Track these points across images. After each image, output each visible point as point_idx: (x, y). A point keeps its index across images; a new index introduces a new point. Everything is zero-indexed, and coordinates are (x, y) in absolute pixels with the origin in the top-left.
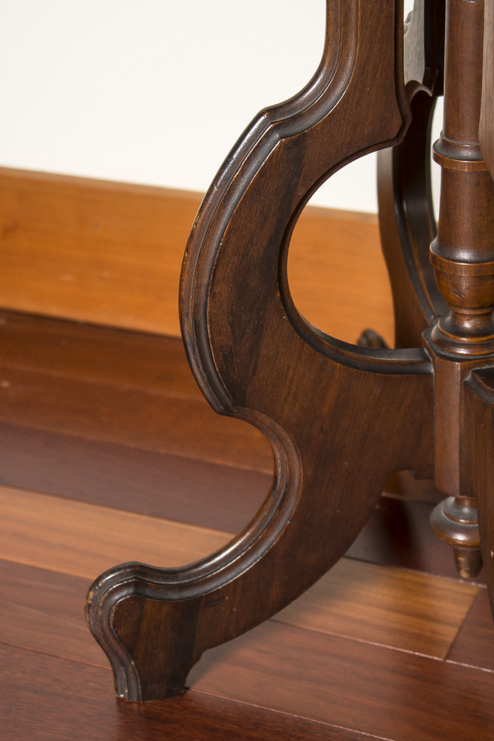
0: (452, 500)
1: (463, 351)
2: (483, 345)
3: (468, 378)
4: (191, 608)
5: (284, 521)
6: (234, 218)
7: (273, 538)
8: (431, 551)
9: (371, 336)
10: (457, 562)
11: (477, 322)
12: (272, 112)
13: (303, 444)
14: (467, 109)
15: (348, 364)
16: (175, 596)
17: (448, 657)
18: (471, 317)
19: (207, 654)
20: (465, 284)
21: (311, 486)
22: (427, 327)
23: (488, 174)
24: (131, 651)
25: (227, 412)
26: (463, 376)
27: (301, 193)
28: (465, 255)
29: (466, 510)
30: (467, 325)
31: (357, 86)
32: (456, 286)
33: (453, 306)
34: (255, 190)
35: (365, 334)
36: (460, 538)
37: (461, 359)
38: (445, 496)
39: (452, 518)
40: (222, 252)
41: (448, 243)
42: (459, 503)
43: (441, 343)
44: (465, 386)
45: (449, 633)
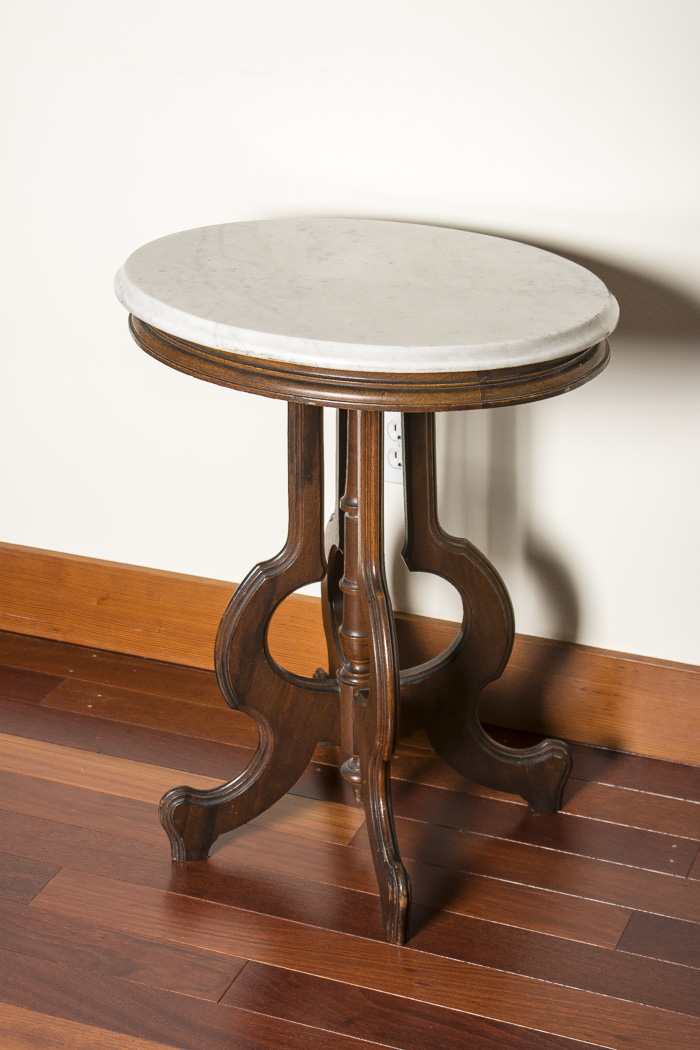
0: (352, 759)
1: (355, 681)
2: (365, 678)
3: (357, 694)
4: (213, 811)
5: (263, 766)
6: (243, 614)
7: (257, 775)
8: (348, 792)
9: (321, 672)
10: (355, 793)
11: (362, 666)
12: (262, 564)
13: (274, 725)
15: (298, 686)
16: (205, 804)
17: (349, 844)
18: (358, 664)
19: (221, 837)
20: (356, 647)
21: (278, 748)
22: (340, 667)
24: (181, 833)
25: (236, 708)
26: (354, 693)
27: (275, 603)
28: (355, 634)
29: (357, 764)
30: (358, 668)
31: (302, 555)
32: (351, 648)
33: (350, 658)
34: (253, 600)
35: (317, 671)
36: (355, 778)
37: (354, 685)
38: (350, 757)
39: (352, 768)
40: (236, 630)
41: (347, 628)
42: (355, 759)
43: (345, 677)
44: (355, 697)
45: (353, 833)
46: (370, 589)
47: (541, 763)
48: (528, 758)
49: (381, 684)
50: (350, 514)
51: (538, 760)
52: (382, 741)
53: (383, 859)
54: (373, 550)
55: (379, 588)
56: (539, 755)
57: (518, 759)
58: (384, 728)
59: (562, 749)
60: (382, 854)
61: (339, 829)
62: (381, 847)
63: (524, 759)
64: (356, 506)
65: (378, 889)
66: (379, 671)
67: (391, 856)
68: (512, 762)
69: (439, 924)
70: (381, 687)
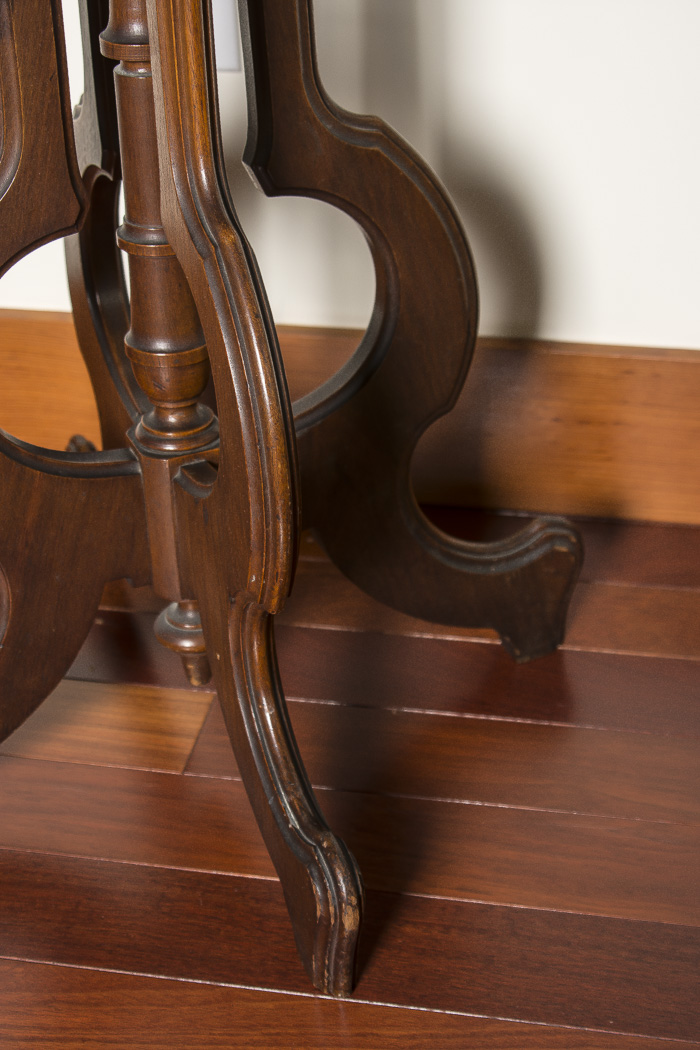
0: (175, 606)
1: (170, 447)
2: (190, 439)
3: (178, 475)
8: (162, 662)
9: (79, 442)
10: (187, 671)
14: (147, 190)
15: (49, 471)
17: (186, 769)
18: (175, 411)
20: (165, 376)
22: (132, 425)
23: (174, 257)
26: (172, 473)
28: (161, 345)
29: (190, 615)
30: (172, 419)
31: (26, 172)
32: (156, 379)
33: (155, 400)
35: (73, 440)
36: (187, 644)
37: (169, 456)
38: (166, 603)
39: (176, 625)
41: (143, 335)
42: (182, 608)
43: (147, 440)
44: (175, 483)
45: (186, 745)
46: (201, 226)
47: (532, 566)
48: (508, 559)
49: (255, 443)
50: (125, 68)
51: (526, 560)
52: (264, 575)
53: (287, 821)
54: (198, 130)
55: (221, 219)
56: (527, 551)
57: (490, 563)
58: (267, 543)
59: (565, 532)
60: (282, 811)
61: (155, 739)
62: (277, 795)
63: (500, 561)
64: (144, 41)
65: (270, 864)
66: (249, 415)
67: (304, 818)
68: (479, 570)
69: (408, 929)
70: (257, 452)
